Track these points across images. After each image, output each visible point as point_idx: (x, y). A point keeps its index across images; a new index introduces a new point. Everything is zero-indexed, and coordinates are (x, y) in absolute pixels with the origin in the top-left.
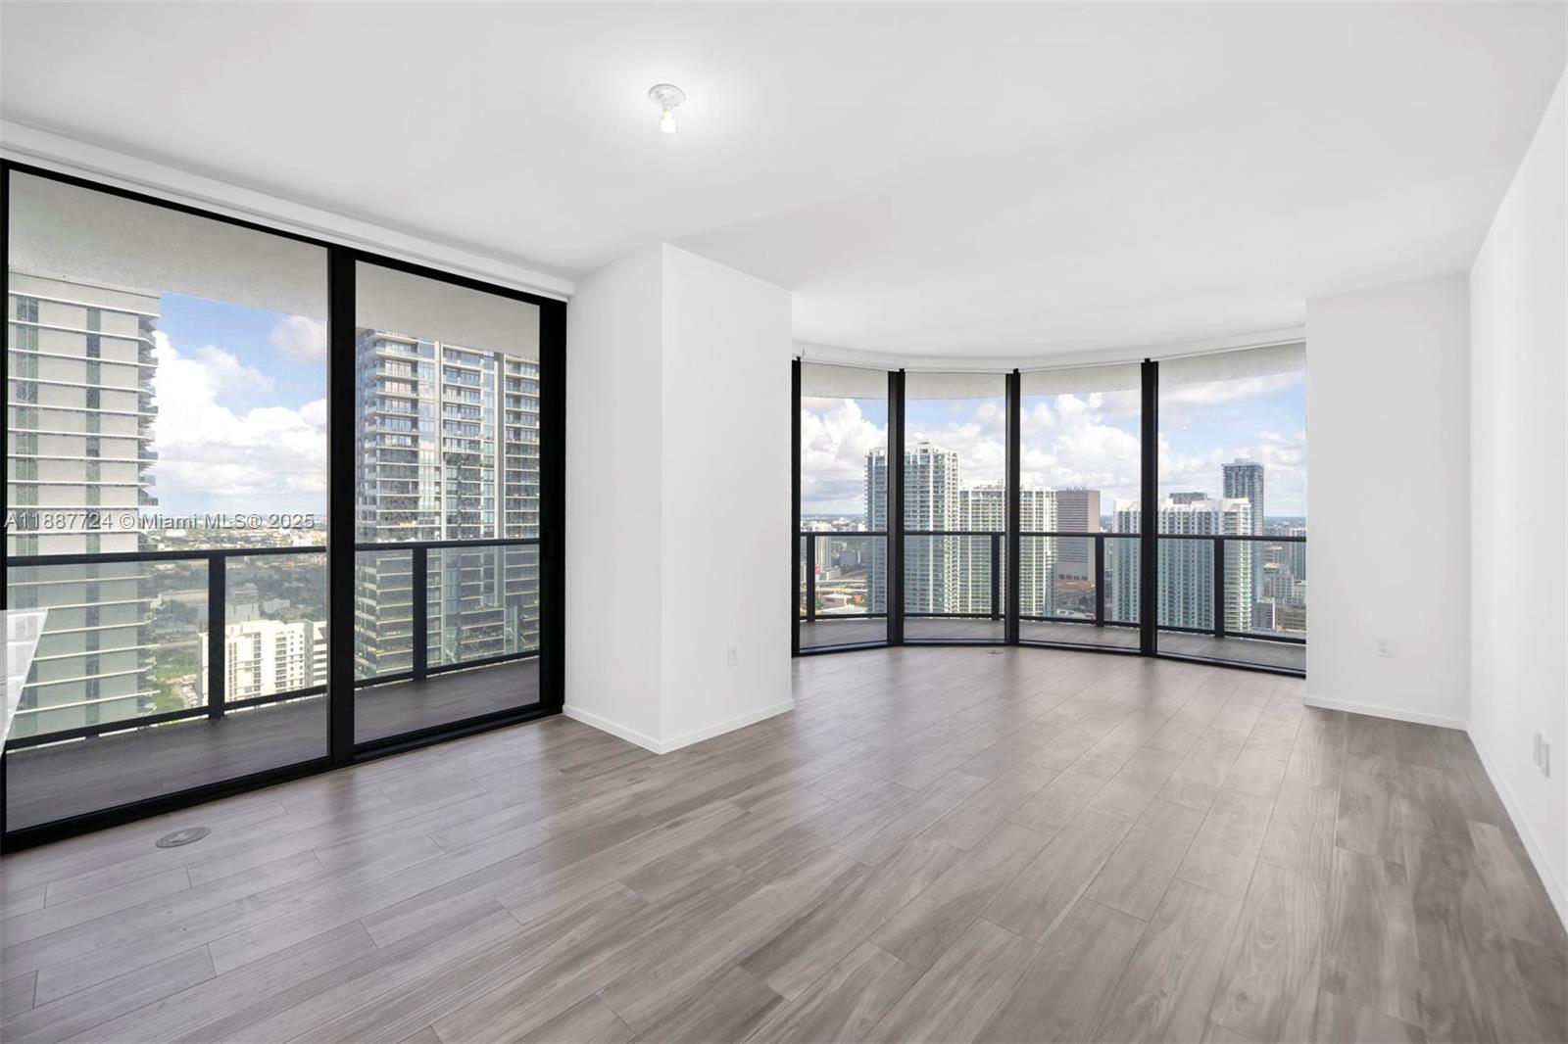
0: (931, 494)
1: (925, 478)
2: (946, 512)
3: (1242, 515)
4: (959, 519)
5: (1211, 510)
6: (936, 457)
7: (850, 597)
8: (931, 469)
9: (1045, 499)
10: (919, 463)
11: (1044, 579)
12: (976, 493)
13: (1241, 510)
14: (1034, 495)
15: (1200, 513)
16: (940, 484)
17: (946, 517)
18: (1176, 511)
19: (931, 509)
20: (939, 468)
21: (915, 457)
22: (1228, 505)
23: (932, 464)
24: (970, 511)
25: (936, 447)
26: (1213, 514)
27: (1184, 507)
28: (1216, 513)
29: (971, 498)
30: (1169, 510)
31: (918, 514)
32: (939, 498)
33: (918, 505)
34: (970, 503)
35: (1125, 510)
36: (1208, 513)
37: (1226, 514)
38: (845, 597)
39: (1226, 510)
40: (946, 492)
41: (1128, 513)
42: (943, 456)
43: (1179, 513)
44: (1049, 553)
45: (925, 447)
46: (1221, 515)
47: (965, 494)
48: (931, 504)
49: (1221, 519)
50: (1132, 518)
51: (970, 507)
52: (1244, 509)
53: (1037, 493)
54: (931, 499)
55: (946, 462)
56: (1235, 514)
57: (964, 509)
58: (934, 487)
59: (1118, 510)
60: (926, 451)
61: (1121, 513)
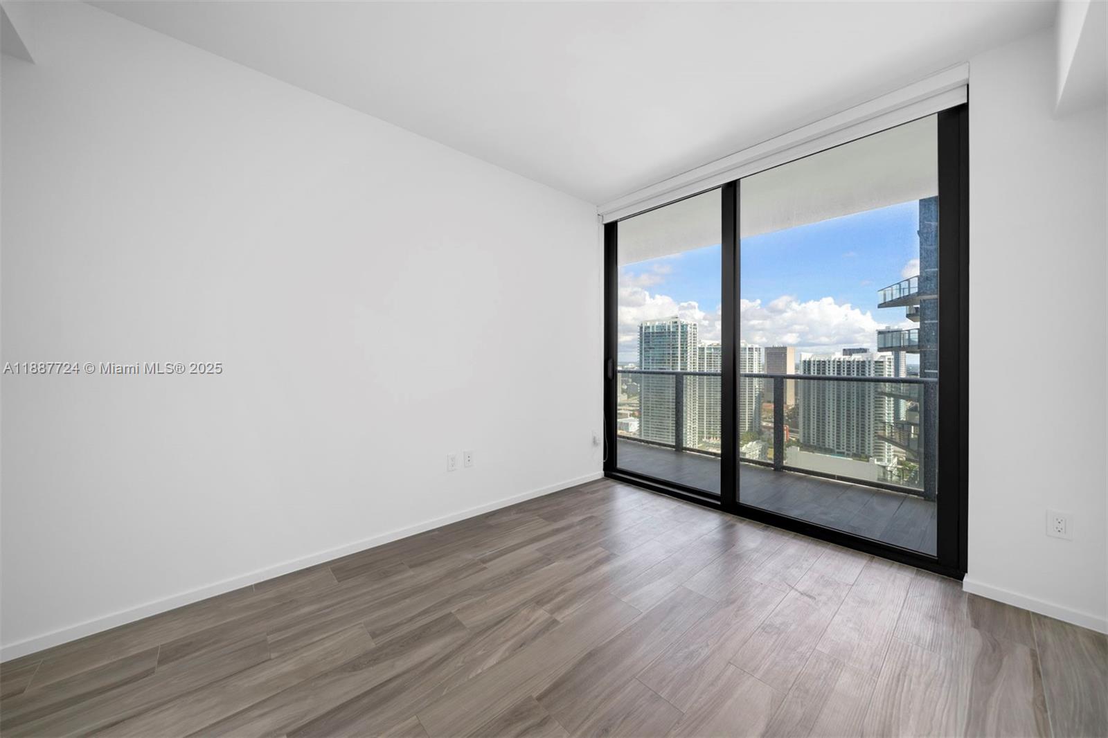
0: (679, 349)
1: (675, 339)
2: (689, 360)
3: (887, 363)
4: (697, 365)
5: (865, 360)
6: (682, 326)
7: (632, 412)
8: (679, 334)
9: (754, 352)
10: (671, 330)
11: (754, 403)
12: (709, 348)
13: (887, 360)
14: (747, 349)
15: (858, 362)
16: (685, 343)
17: (689, 363)
18: (842, 360)
19: (679, 359)
20: (684, 333)
21: (669, 327)
22: (878, 356)
23: (680, 330)
24: (706, 360)
25: (682, 320)
26: (867, 363)
27: (847, 358)
28: (869, 362)
29: (706, 351)
30: (837, 360)
31: (671, 361)
32: (684, 352)
33: (671, 356)
34: (706, 355)
35: (808, 360)
36: (864, 362)
37: (876, 362)
38: (629, 413)
39: (876, 359)
40: (688, 348)
41: (809, 362)
42: (687, 325)
43: (844, 362)
44: (757, 387)
45: (676, 320)
46: (872, 363)
47: (702, 349)
48: (679, 356)
49: (872, 366)
50: (812, 365)
51: (706, 357)
52: (889, 359)
53: (749, 348)
54: (679, 352)
55: (689, 329)
56: (882, 362)
57: (701, 358)
58: (681, 345)
59: (803, 359)
60: (676, 322)
61: (805, 361)
